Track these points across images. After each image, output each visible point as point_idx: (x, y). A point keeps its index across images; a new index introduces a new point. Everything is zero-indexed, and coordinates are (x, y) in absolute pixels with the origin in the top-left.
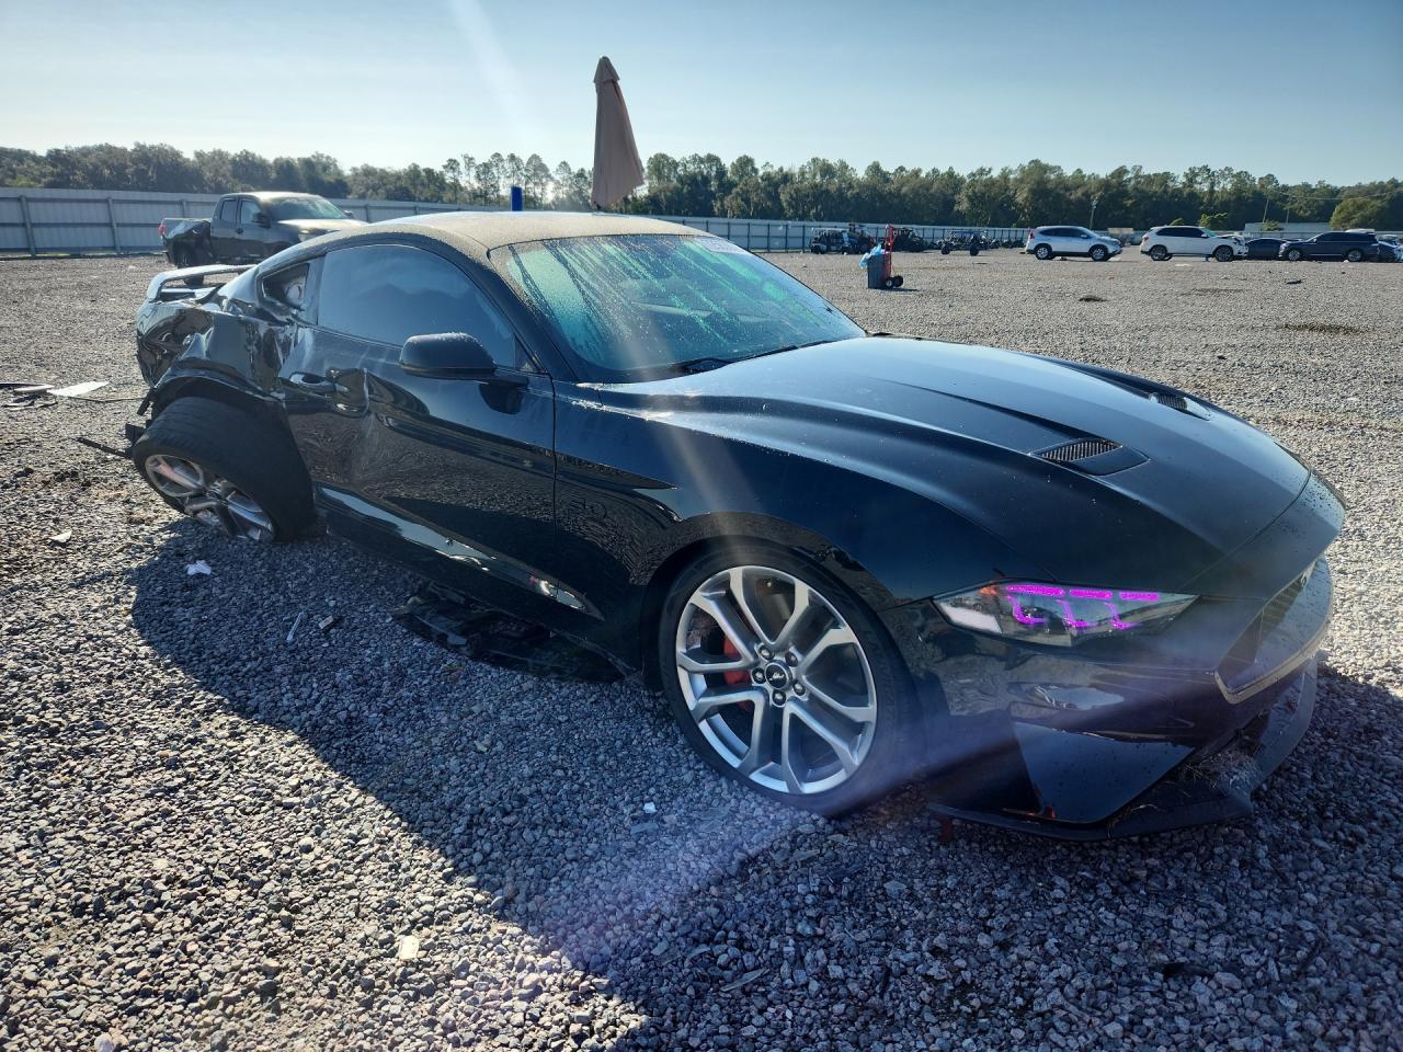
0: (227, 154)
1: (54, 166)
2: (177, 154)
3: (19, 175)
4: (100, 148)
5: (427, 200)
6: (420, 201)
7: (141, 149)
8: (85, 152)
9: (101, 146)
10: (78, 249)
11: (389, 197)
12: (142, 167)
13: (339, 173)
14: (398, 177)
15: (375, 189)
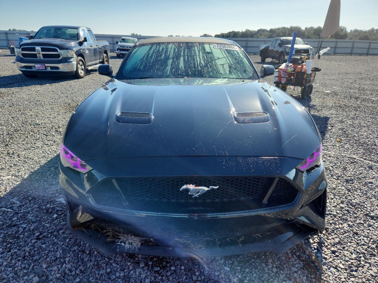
0: (314, 28)
1: (270, 33)
2: (300, 28)
3: (262, 35)
4: (282, 28)
5: (373, 40)
6: (371, 40)
7: (291, 27)
8: (278, 29)
9: (283, 27)
10: (256, 53)
11: (360, 39)
12: (290, 32)
13: (346, 32)
14: (366, 32)
15: (356, 36)
